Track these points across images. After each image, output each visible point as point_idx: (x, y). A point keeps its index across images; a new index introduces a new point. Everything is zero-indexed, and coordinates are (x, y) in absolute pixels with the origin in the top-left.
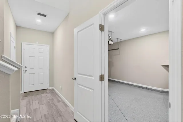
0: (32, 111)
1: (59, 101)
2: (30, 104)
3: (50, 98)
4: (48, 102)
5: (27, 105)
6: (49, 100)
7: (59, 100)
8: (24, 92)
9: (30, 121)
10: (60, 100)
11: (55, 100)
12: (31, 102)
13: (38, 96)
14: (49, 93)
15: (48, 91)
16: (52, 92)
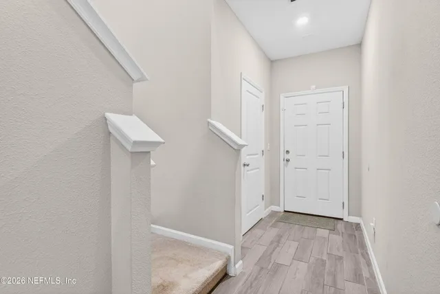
0: (269, 267)
1: (357, 278)
2: (278, 246)
3: (335, 252)
4: (323, 260)
5: (272, 243)
6: (325, 258)
7: (361, 275)
8: (285, 211)
9: (249, 291)
10: (365, 274)
11: (347, 266)
12: (283, 240)
13: (308, 232)
14: (339, 235)
15: (340, 225)
16: (352, 236)
